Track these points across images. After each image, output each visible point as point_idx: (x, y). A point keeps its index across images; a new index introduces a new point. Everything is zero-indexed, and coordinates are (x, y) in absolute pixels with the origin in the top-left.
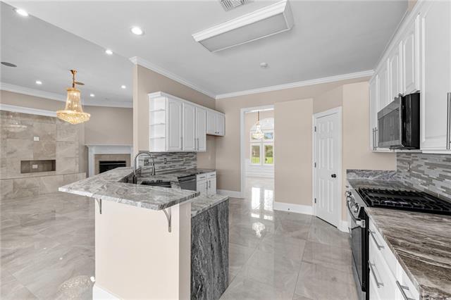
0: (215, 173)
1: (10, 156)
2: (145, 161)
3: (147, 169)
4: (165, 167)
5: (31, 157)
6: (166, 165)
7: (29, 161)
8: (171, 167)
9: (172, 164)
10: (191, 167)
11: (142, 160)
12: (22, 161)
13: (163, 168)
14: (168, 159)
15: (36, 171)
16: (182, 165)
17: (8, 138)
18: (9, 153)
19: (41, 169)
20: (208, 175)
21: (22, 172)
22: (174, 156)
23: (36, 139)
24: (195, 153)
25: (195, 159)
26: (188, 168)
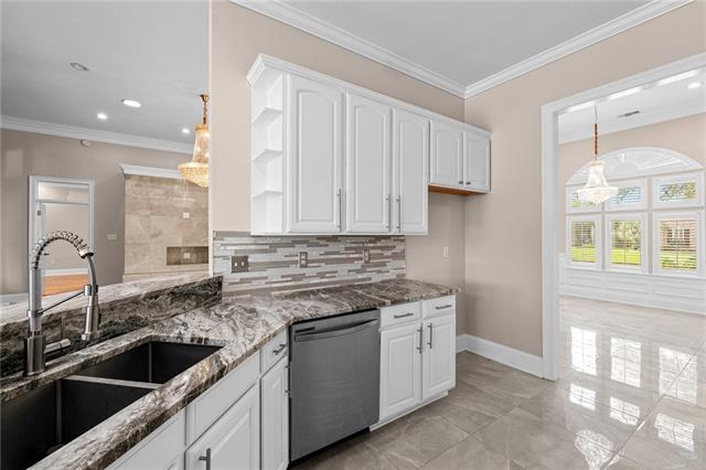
0: (451, 300)
1: (154, 240)
2: (234, 259)
3: (243, 281)
4: (302, 276)
5: (179, 243)
6: (304, 271)
7: (180, 248)
8: (321, 275)
9: (325, 268)
10: (386, 277)
11: (225, 258)
12: (168, 248)
13: (295, 277)
14: (314, 253)
15: (187, 262)
16: (358, 271)
17: (152, 214)
18: (153, 236)
19: (194, 260)
20: (423, 309)
21: (169, 264)
22: (333, 247)
23: (186, 215)
24: (400, 239)
25: (401, 256)
26: (376, 278)
